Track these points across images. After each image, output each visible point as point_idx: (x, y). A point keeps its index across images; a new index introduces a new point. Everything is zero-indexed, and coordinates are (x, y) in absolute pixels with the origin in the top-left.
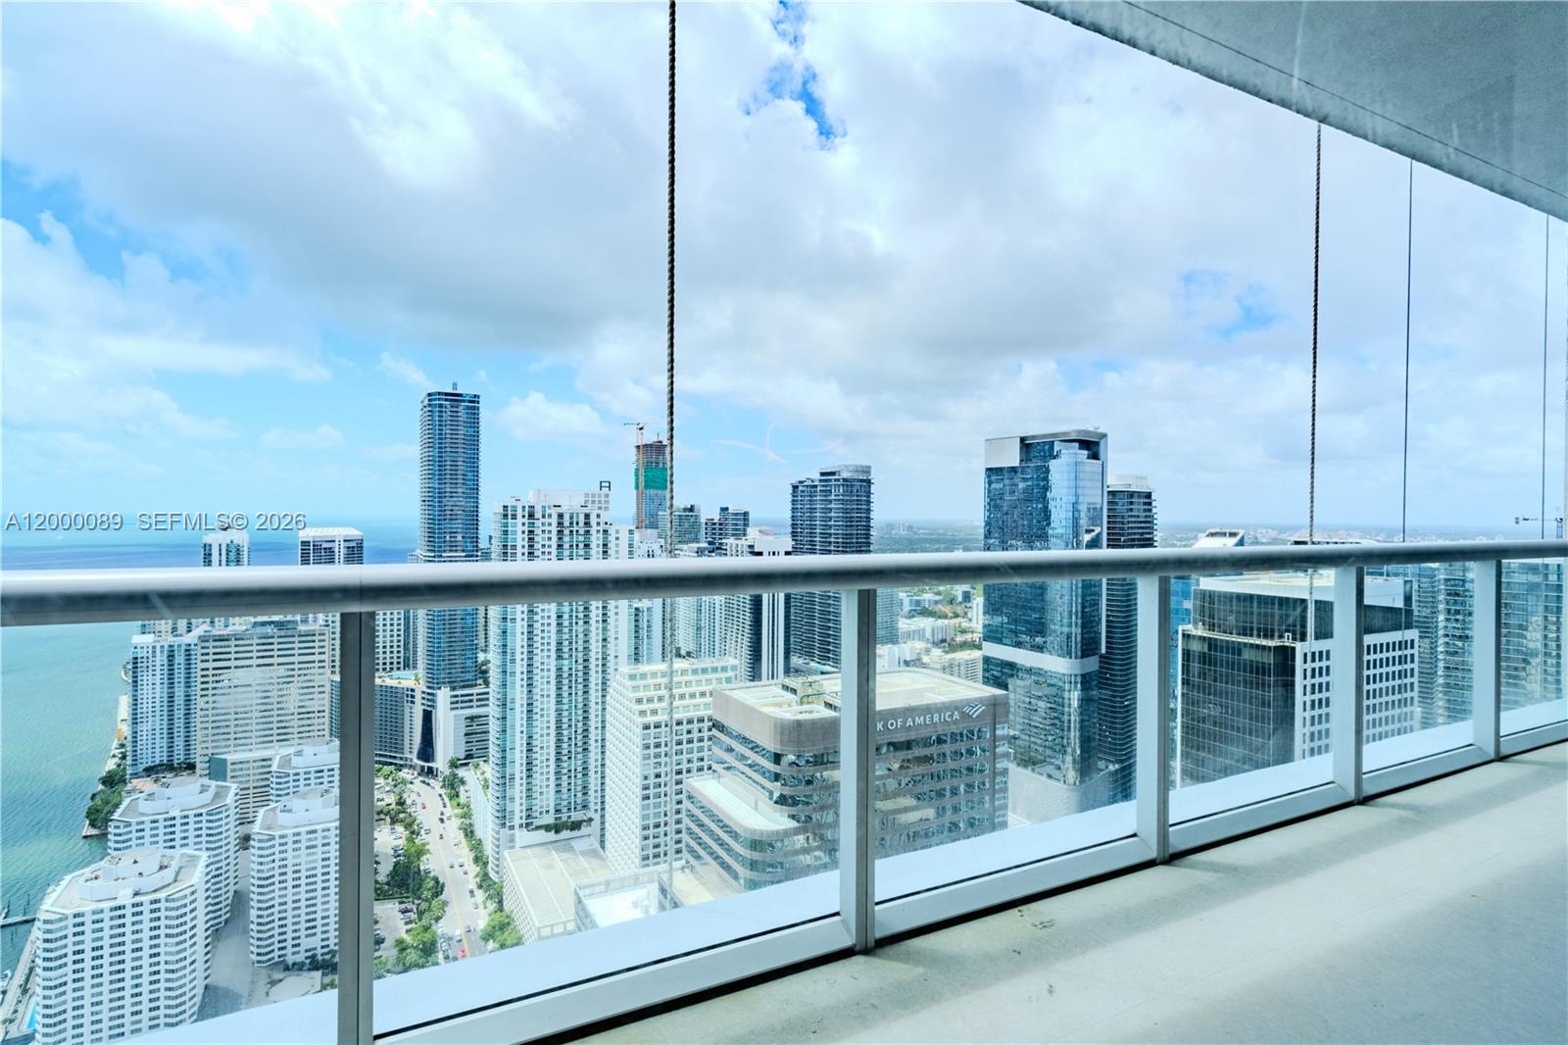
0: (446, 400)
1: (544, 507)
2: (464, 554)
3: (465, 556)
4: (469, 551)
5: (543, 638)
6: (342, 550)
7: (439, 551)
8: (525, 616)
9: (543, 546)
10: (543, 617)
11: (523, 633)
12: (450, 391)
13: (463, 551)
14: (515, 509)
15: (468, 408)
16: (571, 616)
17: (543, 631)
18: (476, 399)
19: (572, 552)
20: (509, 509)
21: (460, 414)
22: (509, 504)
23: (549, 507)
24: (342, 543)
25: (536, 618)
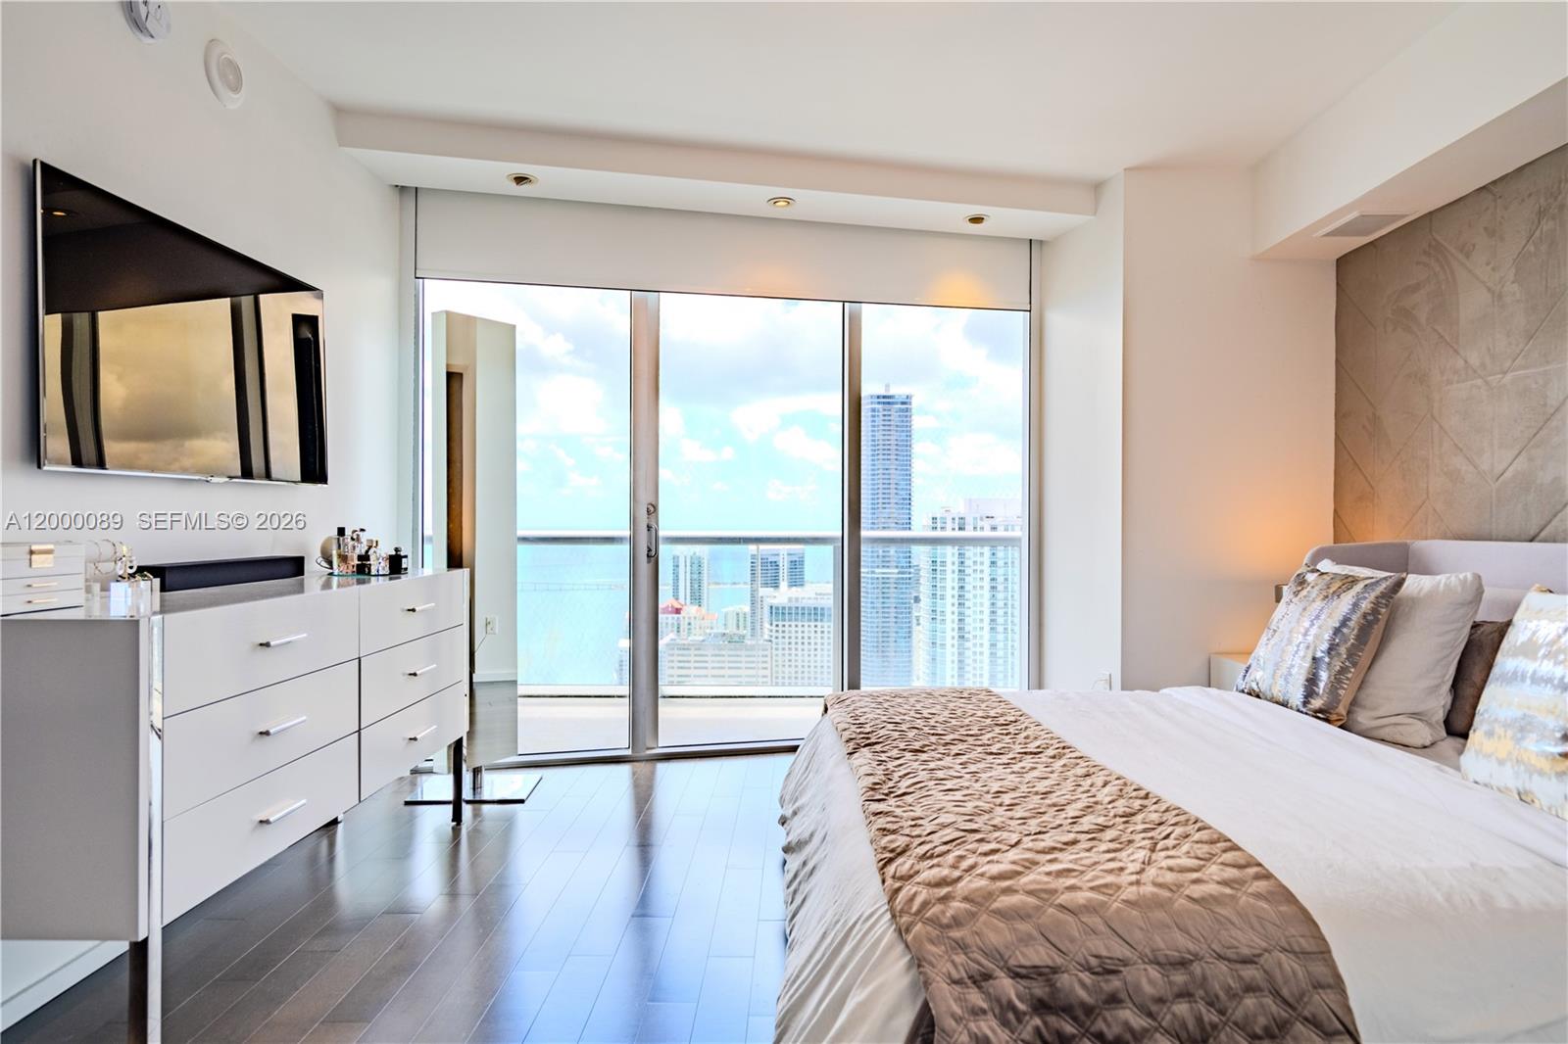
0: (879, 403)
1: (975, 519)
2: (896, 571)
3: (899, 573)
4: (902, 567)
5: (975, 668)
6: (786, 564)
7: (872, 567)
8: (956, 642)
9: (975, 562)
10: (975, 645)
11: (953, 662)
12: (883, 393)
13: (897, 567)
14: (944, 519)
15: (902, 410)
16: (1006, 645)
17: (975, 661)
18: (908, 400)
19: (1007, 571)
20: (938, 520)
21: (892, 418)
22: (938, 516)
23: (981, 519)
24: (786, 557)
25: (967, 644)
